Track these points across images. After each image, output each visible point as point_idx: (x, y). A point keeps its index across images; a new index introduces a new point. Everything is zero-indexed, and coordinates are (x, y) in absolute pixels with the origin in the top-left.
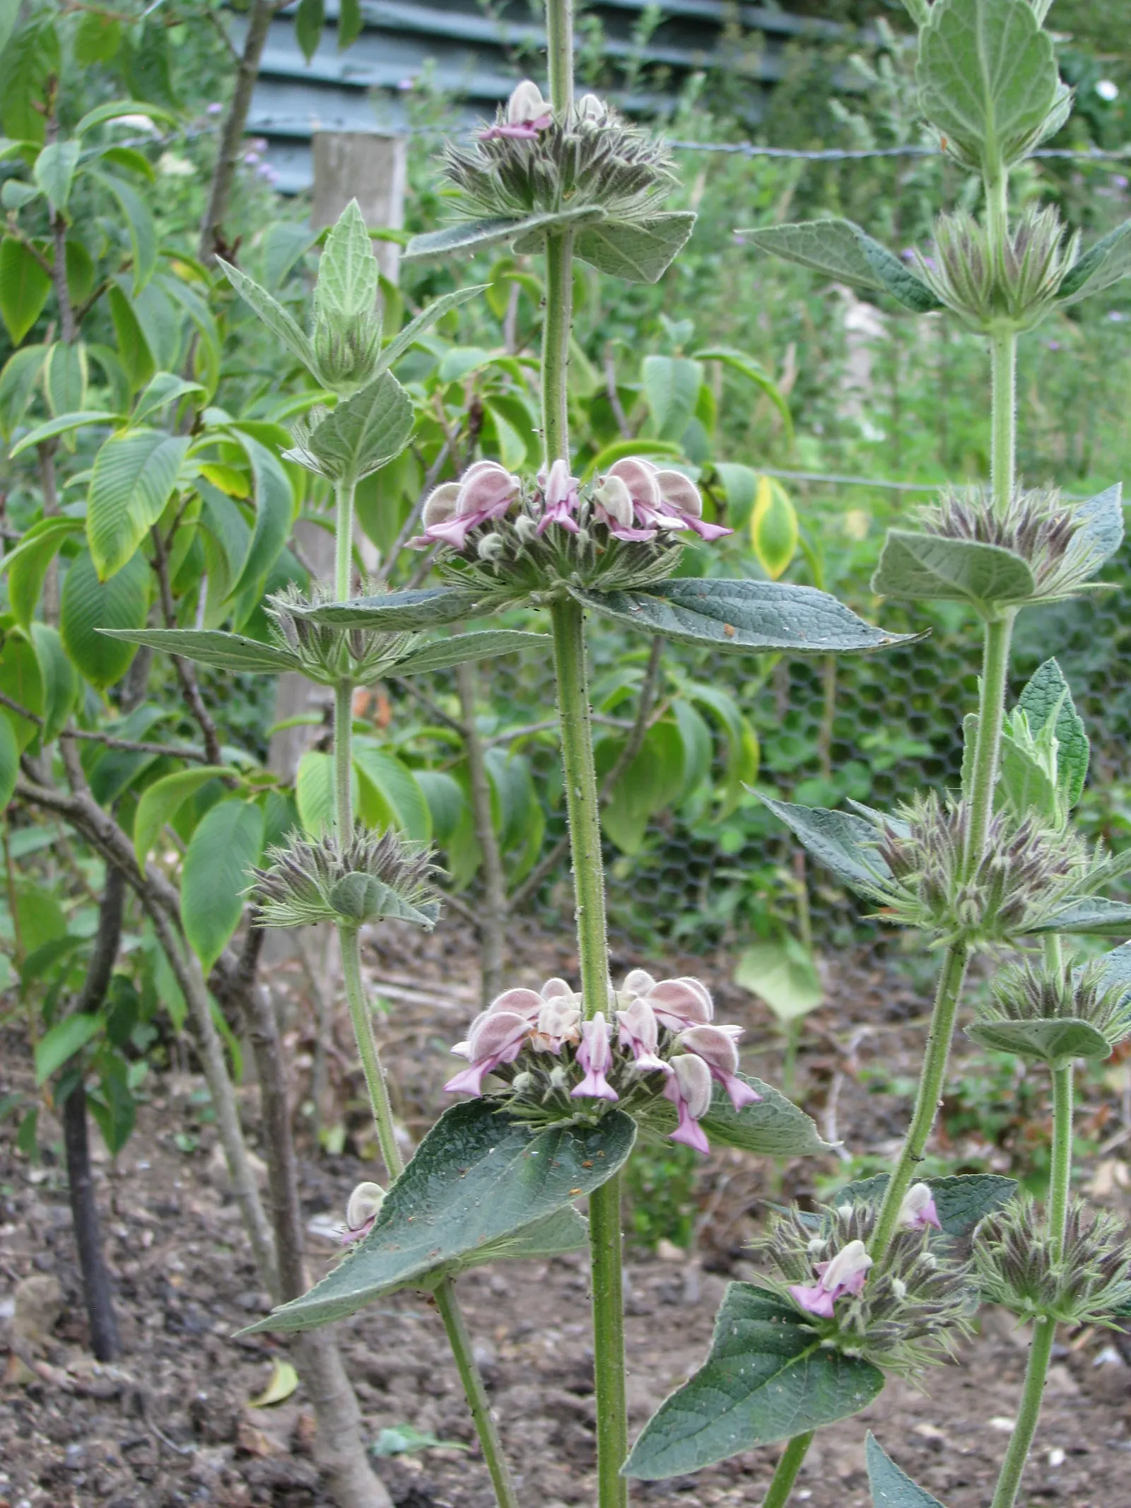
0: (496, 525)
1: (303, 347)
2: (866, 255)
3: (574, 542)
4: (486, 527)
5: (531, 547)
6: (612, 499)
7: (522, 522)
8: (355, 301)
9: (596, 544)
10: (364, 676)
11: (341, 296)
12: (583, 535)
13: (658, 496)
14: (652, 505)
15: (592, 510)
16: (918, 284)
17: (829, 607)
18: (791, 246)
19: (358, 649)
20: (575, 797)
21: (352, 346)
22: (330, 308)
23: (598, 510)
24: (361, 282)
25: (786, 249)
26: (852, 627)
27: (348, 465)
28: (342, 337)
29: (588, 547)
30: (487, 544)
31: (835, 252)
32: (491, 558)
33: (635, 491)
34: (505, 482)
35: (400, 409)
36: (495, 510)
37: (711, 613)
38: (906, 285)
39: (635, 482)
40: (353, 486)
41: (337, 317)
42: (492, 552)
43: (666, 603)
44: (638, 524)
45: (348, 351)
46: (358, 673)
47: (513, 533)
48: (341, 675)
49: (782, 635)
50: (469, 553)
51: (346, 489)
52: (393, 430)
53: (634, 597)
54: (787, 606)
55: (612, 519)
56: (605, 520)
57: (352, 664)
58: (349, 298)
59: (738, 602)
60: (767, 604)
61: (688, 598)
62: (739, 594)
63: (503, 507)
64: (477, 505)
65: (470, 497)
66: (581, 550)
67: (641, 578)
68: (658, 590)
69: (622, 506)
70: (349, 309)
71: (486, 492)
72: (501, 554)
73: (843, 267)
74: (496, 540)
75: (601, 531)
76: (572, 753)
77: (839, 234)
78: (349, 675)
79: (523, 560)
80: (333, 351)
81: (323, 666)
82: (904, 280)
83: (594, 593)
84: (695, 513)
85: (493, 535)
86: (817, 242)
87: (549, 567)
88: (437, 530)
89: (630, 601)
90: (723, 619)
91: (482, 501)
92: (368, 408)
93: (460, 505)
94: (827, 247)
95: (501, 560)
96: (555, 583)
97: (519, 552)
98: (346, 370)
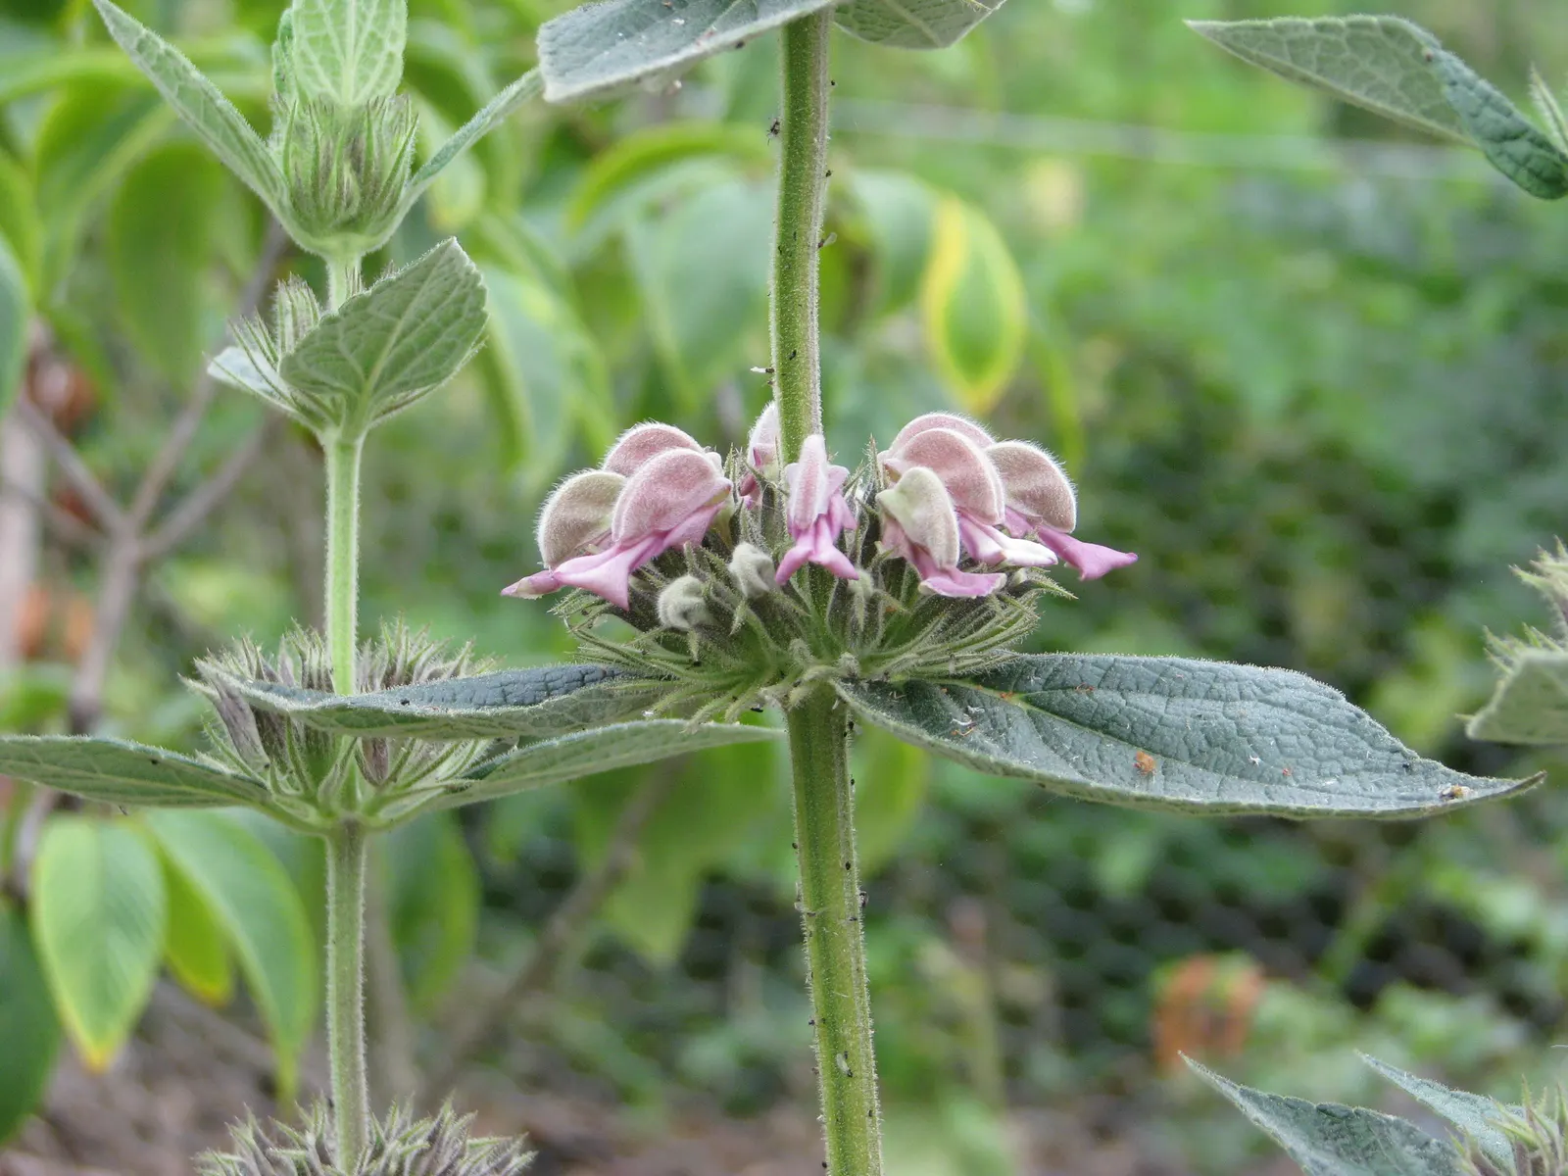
0: (691, 560)
1: (262, 169)
2: (1446, 90)
3: (845, 595)
4: (670, 563)
5: (760, 604)
6: (918, 514)
7: (745, 558)
8: (364, 78)
9: (889, 602)
10: (383, 815)
11: (334, 70)
12: (863, 582)
13: (998, 497)
14: (987, 517)
15: (874, 532)
16: (1543, 144)
17: (1333, 714)
18: (1294, 58)
19: (380, 766)
20: (836, 1072)
21: (356, 168)
22: (313, 92)
23: (888, 532)
24: (375, 41)
25: (1287, 63)
26: (1380, 757)
27: (352, 404)
28: (339, 150)
29: (872, 603)
30: (675, 597)
31: (1380, 75)
32: (683, 624)
33: (958, 490)
34: (704, 473)
35: (462, 299)
36: (687, 528)
37: (1103, 725)
38: (1521, 148)
39: (957, 472)
40: (360, 442)
41: (327, 109)
42: (685, 615)
43: (1015, 706)
44: (970, 562)
45: (348, 176)
46: (373, 808)
47: (729, 581)
48: (343, 814)
49: (1245, 772)
50: (639, 612)
51: (345, 448)
52: (444, 338)
53: (954, 693)
54: (1253, 713)
55: (918, 550)
56: (904, 551)
57: (364, 793)
58: (350, 74)
59: (1154, 704)
60: (1211, 707)
61: (1060, 695)
62: (1156, 688)
63: (699, 521)
64: (653, 521)
65: (640, 505)
66: (860, 614)
67: (969, 659)
68: (997, 679)
69: (940, 526)
70: (350, 95)
71: (669, 495)
72: (702, 616)
73: (1396, 101)
74: (692, 591)
75: (894, 573)
76: (828, 989)
77: (1392, 44)
78: (358, 814)
79: (746, 627)
80: (320, 176)
81: (311, 799)
82: (1515, 138)
83: (879, 690)
84: (1063, 524)
85: (686, 580)
86: (1348, 54)
87: (797, 644)
88: (573, 571)
89: (948, 701)
90: (1131, 740)
91: (661, 513)
92: (406, 303)
93: (618, 518)
94: (1365, 65)
95: (700, 626)
96: (811, 673)
97: (740, 615)
98: (343, 215)
